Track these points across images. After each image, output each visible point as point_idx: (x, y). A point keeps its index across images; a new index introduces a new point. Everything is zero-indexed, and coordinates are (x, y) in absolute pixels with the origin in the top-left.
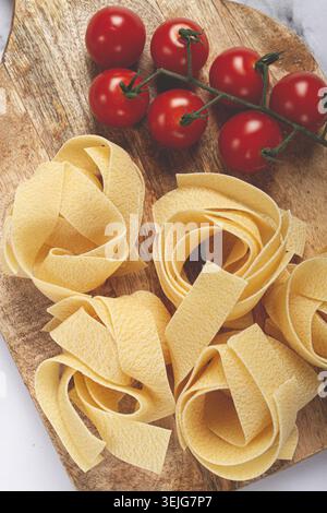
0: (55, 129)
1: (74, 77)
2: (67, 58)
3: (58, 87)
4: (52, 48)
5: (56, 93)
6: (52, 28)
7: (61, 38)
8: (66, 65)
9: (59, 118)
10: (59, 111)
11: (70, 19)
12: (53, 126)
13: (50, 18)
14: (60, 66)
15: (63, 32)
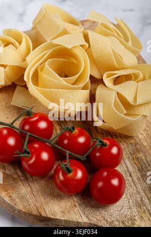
0: (139, 154)
1: (130, 178)
2: (135, 188)
3: (139, 174)
4: (144, 194)
5: (139, 171)
6: (145, 205)
7: (139, 199)
8: (135, 185)
9: (137, 159)
10: (137, 162)
11: (134, 209)
12: (141, 155)
13: (146, 211)
14: (138, 184)
15: (138, 203)
